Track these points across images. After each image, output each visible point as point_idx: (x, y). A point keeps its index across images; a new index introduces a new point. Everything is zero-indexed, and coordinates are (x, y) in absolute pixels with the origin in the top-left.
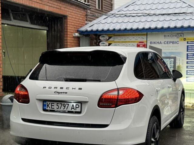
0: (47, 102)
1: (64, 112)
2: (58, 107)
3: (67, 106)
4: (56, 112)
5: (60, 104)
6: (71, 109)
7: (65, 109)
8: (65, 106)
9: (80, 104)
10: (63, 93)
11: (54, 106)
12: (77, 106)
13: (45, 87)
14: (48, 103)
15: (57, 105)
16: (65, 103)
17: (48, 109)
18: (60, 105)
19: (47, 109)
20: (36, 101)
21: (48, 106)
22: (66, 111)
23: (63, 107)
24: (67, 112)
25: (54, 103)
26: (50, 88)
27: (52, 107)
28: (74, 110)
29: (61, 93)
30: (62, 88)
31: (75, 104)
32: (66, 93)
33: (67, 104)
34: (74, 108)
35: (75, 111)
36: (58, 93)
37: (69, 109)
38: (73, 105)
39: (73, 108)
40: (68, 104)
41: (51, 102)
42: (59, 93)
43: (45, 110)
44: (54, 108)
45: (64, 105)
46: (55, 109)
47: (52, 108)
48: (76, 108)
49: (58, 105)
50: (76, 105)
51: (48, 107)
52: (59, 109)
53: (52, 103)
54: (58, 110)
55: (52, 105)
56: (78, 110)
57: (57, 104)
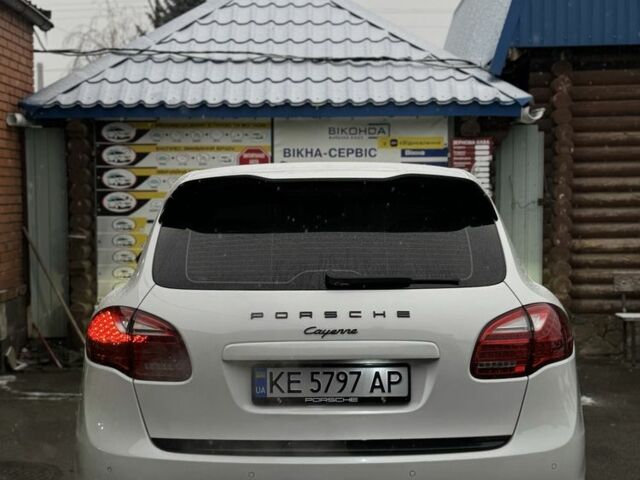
0: (269, 370)
1: (345, 403)
2: (314, 386)
3: (352, 379)
4: (310, 404)
5: (325, 373)
6: (372, 391)
7: (347, 392)
8: (345, 381)
9: (403, 371)
10: (342, 331)
11: (298, 382)
12: (395, 378)
13: (260, 315)
14: (276, 372)
15: (313, 380)
16: (347, 371)
17: (276, 394)
18: (323, 379)
19: (269, 395)
20: (224, 366)
21: (274, 383)
22: (351, 400)
23: (336, 386)
24: (356, 400)
25: (299, 373)
26: (282, 316)
27: (292, 389)
28: (383, 391)
29: (334, 332)
30: (331, 315)
31: (383, 372)
32: (354, 332)
33: (352, 373)
34: (381, 386)
35: (387, 394)
36: (319, 332)
37: (364, 390)
38: (377, 375)
39: (377, 384)
40: (359, 373)
41: (286, 371)
42: (323, 333)
43: (260, 400)
44: (300, 392)
45: (342, 378)
46: (306, 393)
47: (290, 391)
48: (390, 383)
49: (315, 377)
50: (390, 373)
51: (274, 387)
52: (321, 394)
53: (289, 374)
54: (316, 399)
55: (292, 378)
56: (398, 391)
57: (313, 374)
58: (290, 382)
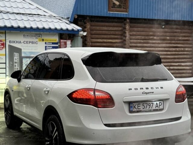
0: (133, 104)
1: (150, 111)
2: (143, 107)
3: (152, 104)
4: (143, 112)
5: (146, 104)
6: (156, 108)
7: (150, 109)
8: (150, 106)
9: (162, 102)
11: (140, 106)
12: (160, 104)
13: (131, 89)
14: (135, 104)
15: (143, 106)
16: (150, 103)
17: (135, 110)
18: (145, 105)
19: (133, 110)
21: (134, 107)
22: (152, 110)
23: (148, 107)
24: (153, 110)
25: (140, 104)
26: (136, 89)
27: (139, 108)
28: (158, 107)
30: (147, 88)
31: (158, 102)
33: (151, 103)
34: (158, 106)
35: (159, 108)
36: (145, 93)
37: (154, 108)
38: (157, 103)
39: (157, 106)
40: (153, 103)
41: (137, 103)
42: (147, 93)
43: (131, 112)
44: (140, 109)
45: (149, 105)
46: (142, 109)
47: (138, 109)
48: (160, 105)
49: (144, 105)
50: (159, 103)
51: (135, 108)
52: (145, 109)
53: (138, 104)
54: (144, 110)
55: (139, 105)
56: (161, 107)
57: (143, 104)
58: (138, 106)
